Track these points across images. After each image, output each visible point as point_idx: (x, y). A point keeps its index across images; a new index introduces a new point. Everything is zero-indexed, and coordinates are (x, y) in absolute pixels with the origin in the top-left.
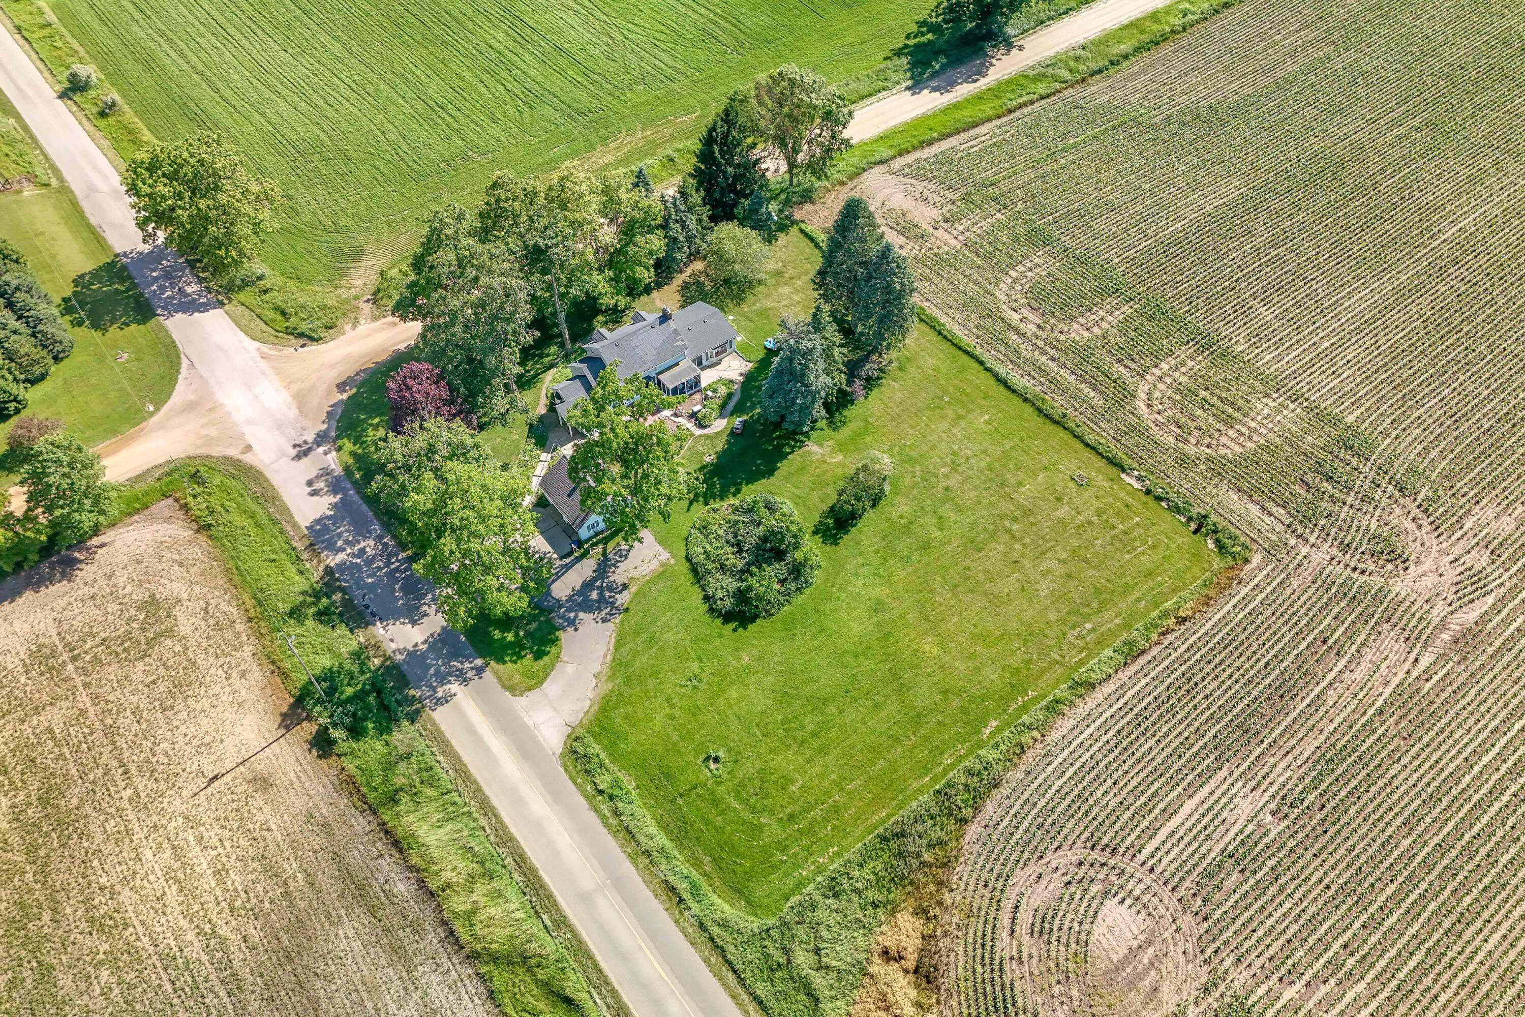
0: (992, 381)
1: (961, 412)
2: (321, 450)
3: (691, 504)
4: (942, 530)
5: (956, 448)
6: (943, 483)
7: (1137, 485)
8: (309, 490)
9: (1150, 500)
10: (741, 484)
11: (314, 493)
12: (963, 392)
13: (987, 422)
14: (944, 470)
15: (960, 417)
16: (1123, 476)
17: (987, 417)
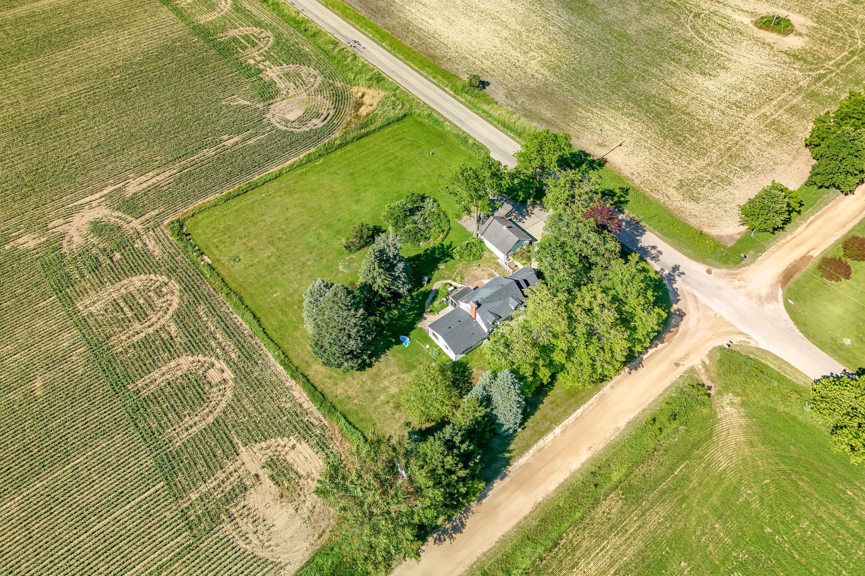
0: (263, 320)
1: (289, 299)
2: (667, 272)
3: (450, 245)
4: (319, 233)
5: (299, 276)
6: (312, 256)
7: (205, 257)
8: (658, 249)
9: (203, 250)
10: (424, 255)
11: (654, 247)
12: (282, 311)
13: (275, 292)
14: (309, 263)
15: (291, 295)
16: (210, 262)
17: (275, 295)
